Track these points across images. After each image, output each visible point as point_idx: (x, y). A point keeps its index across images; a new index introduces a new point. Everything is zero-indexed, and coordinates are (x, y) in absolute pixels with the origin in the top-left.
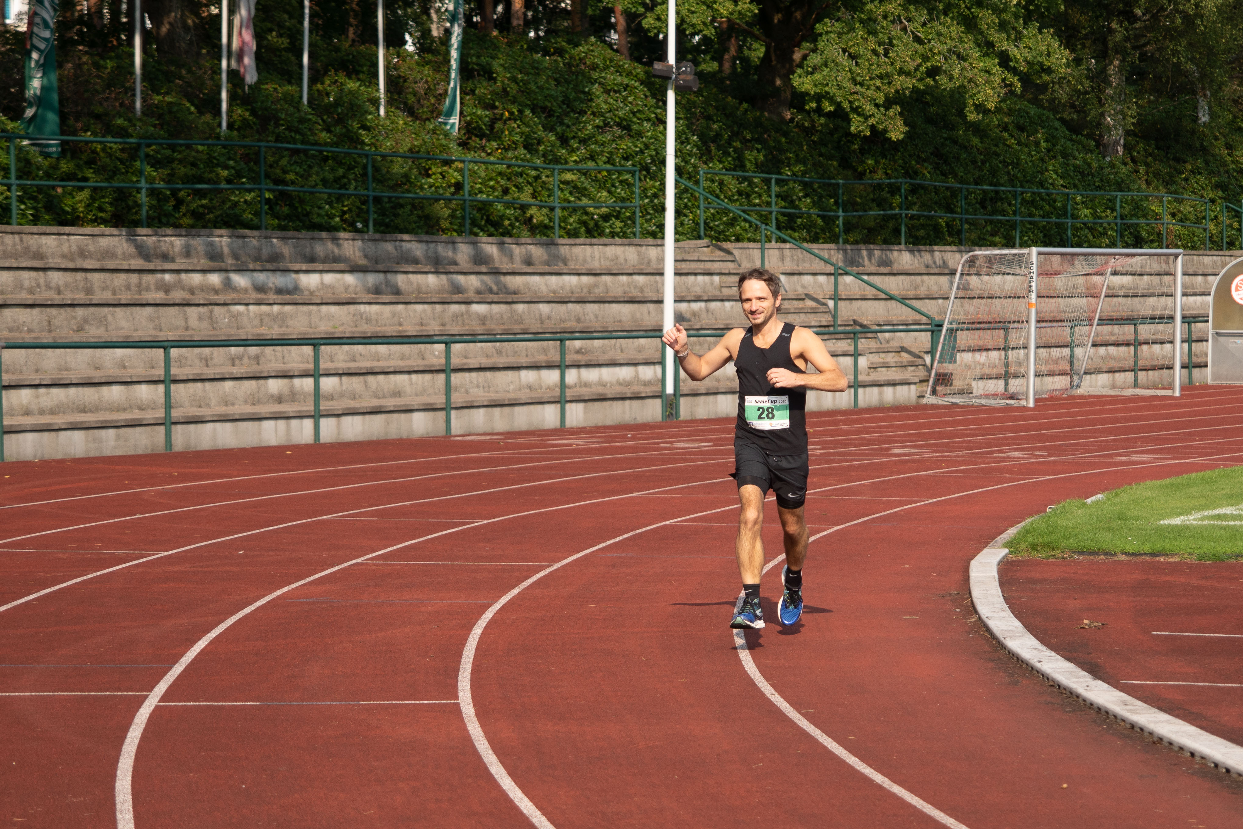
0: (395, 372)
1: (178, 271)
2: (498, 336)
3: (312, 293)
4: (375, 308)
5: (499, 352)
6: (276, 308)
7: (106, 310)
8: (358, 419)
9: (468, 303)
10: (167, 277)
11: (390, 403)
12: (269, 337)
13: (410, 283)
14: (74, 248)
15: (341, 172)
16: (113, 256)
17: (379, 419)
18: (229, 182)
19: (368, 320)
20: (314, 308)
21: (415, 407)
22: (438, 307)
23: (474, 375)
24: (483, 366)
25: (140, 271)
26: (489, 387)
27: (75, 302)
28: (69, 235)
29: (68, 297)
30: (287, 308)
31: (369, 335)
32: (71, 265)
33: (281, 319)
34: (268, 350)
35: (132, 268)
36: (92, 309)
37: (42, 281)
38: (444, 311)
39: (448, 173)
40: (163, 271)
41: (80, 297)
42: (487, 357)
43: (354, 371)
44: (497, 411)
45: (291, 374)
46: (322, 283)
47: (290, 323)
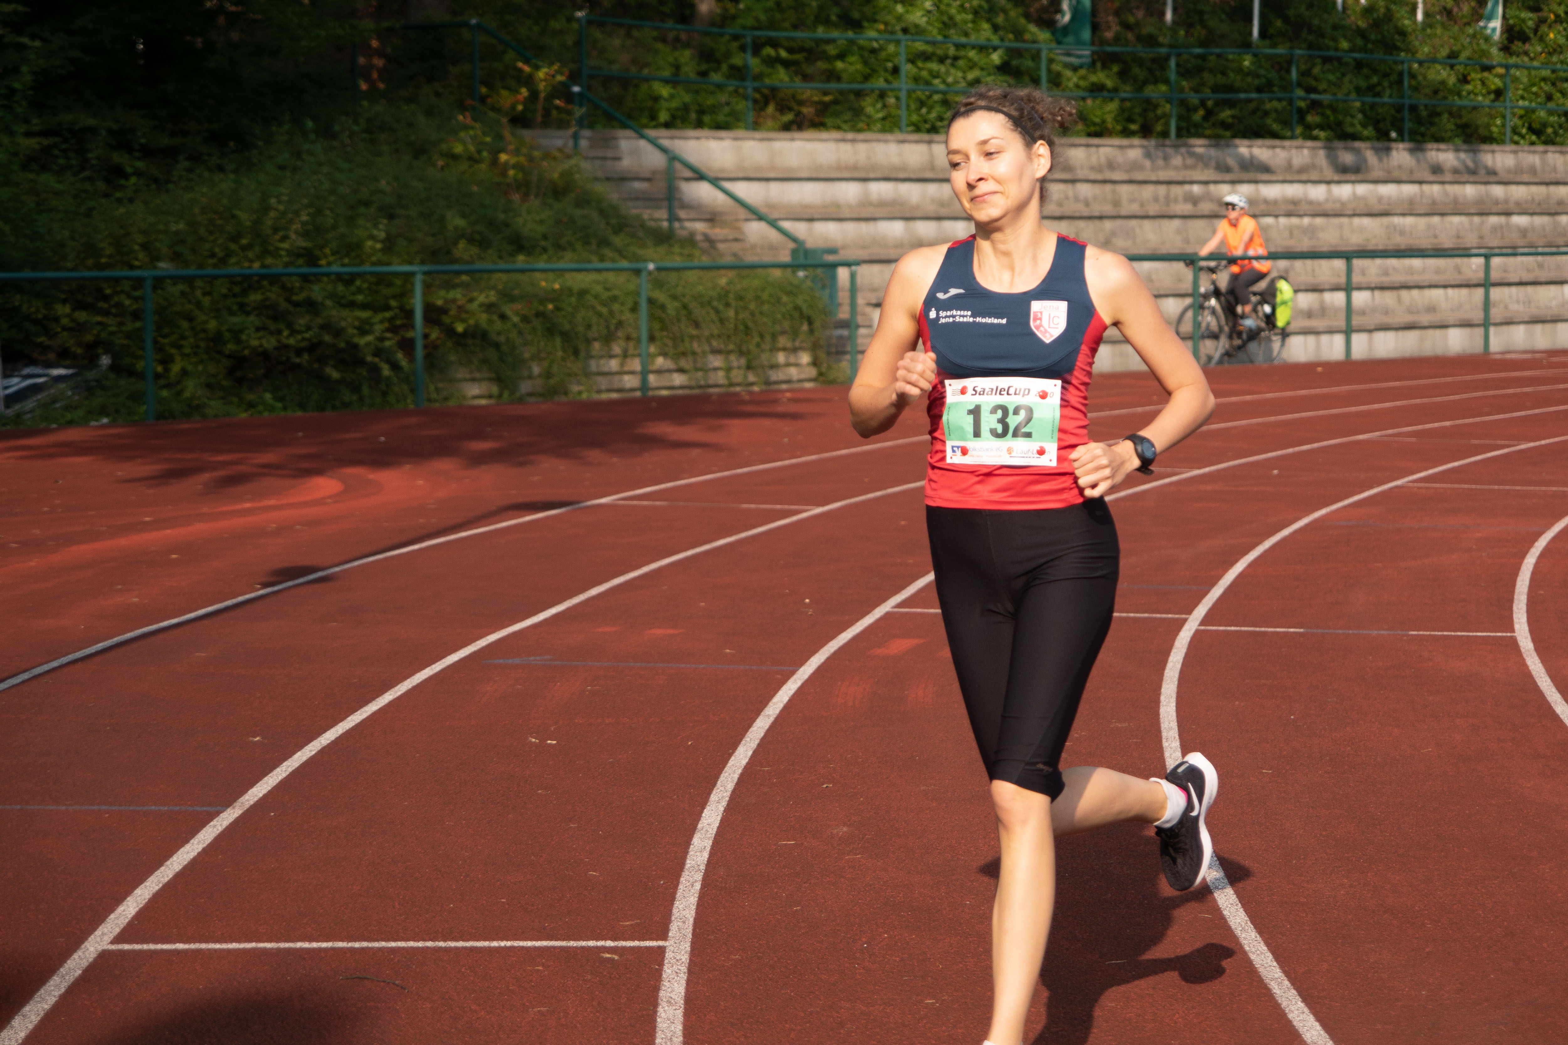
0: (1430, 286)
1: (1206, 183)
2: (1540, 250)
3: (1343, 204)
4: (1409, 221)
5: (1541, 266)
6: (1306, 221)
7: (1133, 223)
8: (1390, 336)
9: (1508, 214)
10: (1196, 189)
11: (1425, 319)
12: (1299, 249)
13: (1446, 193)
14: (1103, 160)
15: (1375, 79)
16: (1141, 168)
17: (1413, 335)
18: (1259, 90)
19: (1402, 233)
20: (1345, 220)
21: (1451, 323)
22: (1476, 219)
23: (1514, 289)
24: (1524, 280)
25: (1169, 183)
26: (1529, 302)
27: (1104, 214)
28: (1098, 146)
29: (1096, 209)
30: (1319, 221)
31: (1403, 247)
32: (1099, 177)
33: (1311, 231)
34: (1298, 264)
35: (1162, 178)
36: (1119, 222)
37: (1070, 194)
38: (1482, 223)
39: (1488, 79)
40: (1192, 182)
41: (1108, 209)
42: (1528, 270)
43: (1386, 285)
44: (1538, 328)
45: (1321, 287)
46: (1354, 194)
47: (1321, 235)
